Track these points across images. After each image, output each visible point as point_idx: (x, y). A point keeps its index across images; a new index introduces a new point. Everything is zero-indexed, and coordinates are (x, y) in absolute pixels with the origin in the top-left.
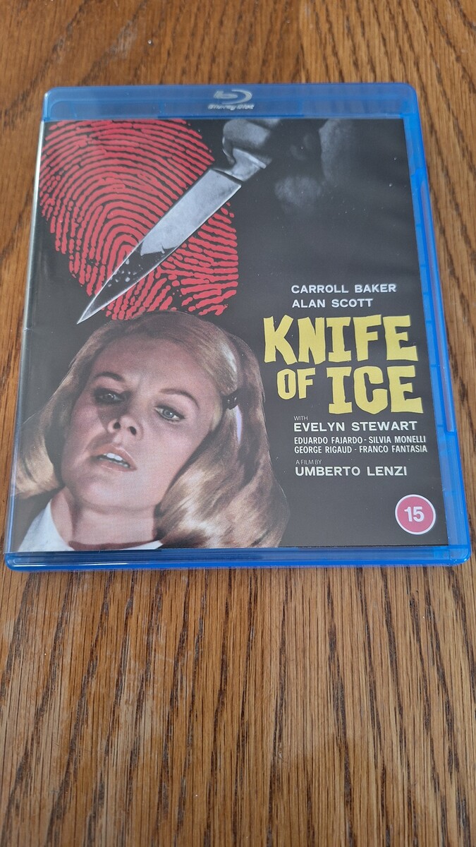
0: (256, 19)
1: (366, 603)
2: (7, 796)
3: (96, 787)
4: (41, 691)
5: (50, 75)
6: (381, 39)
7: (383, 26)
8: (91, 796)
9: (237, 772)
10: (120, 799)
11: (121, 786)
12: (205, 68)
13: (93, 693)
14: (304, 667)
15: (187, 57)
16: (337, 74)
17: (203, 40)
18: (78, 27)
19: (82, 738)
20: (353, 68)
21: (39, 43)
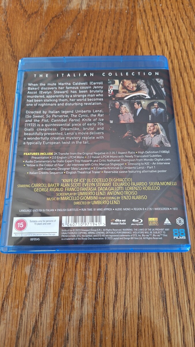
0: (120, 25)
1: (173, 258)
2: (29, 339)
3: (65, 335)
4: (42, 295)
5: (39, 47)
6: (169, 33)
7: (170, 28)
8: (63, 339)
9: (123, 328)
10: (76, 340)
11: (76, 334)
12: (100, 44)
13: (63, 295)
14: (149, 284)
15: (93, 40)
16: (152, 46)
17: (99, 33)
18: (50, 28)
19: (59, 314)
20: (159, 44)
21: (34, 35)
